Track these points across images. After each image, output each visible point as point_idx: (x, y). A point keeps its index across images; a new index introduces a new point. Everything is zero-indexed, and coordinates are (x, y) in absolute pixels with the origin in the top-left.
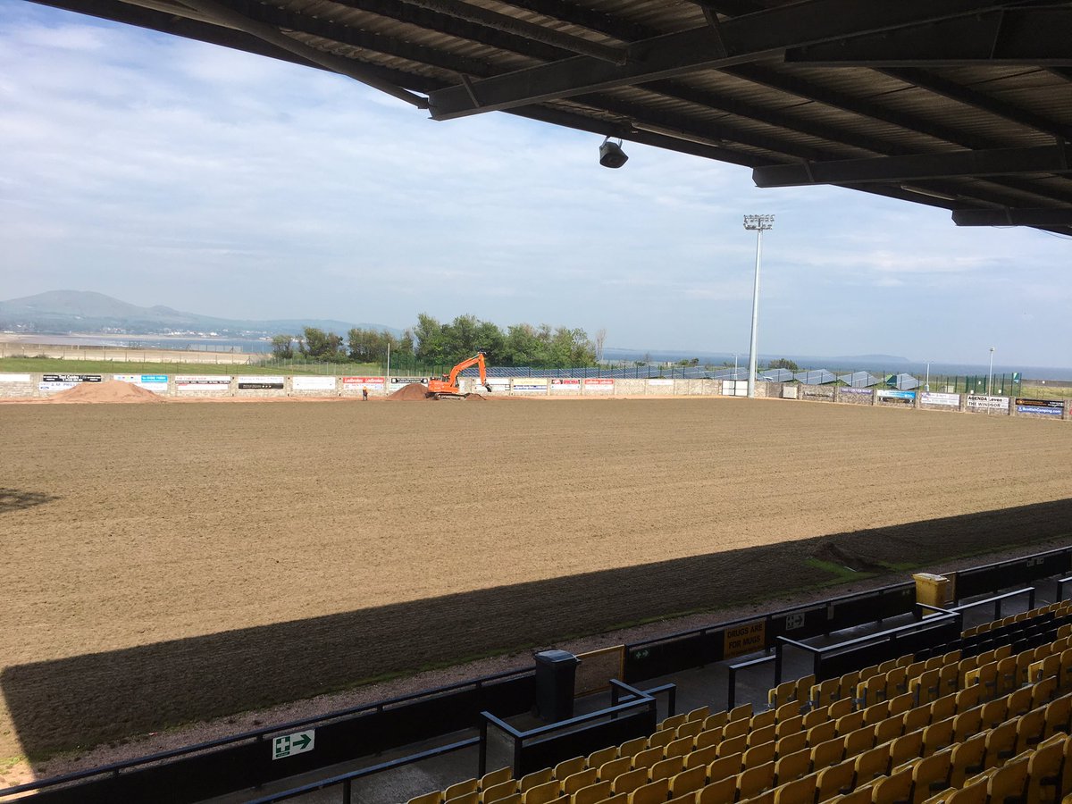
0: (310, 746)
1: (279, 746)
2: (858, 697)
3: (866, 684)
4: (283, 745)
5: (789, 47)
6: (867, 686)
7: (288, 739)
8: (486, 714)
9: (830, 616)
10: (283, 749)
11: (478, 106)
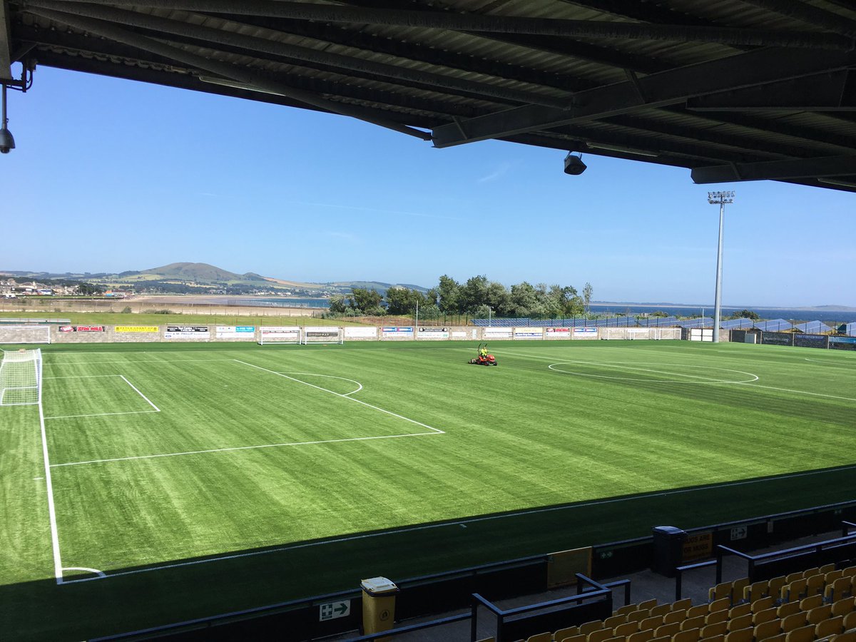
0: (347, 613)
1: (324, 611)
2: (782, 597)
3: (789, 587)
4: (327, 610)
5: (689, 97)
6: (789, 589)
7: (331, 606)
8: (476, 595)
9: (770, 529)
10: (327, 614)
11: (466, 138)
